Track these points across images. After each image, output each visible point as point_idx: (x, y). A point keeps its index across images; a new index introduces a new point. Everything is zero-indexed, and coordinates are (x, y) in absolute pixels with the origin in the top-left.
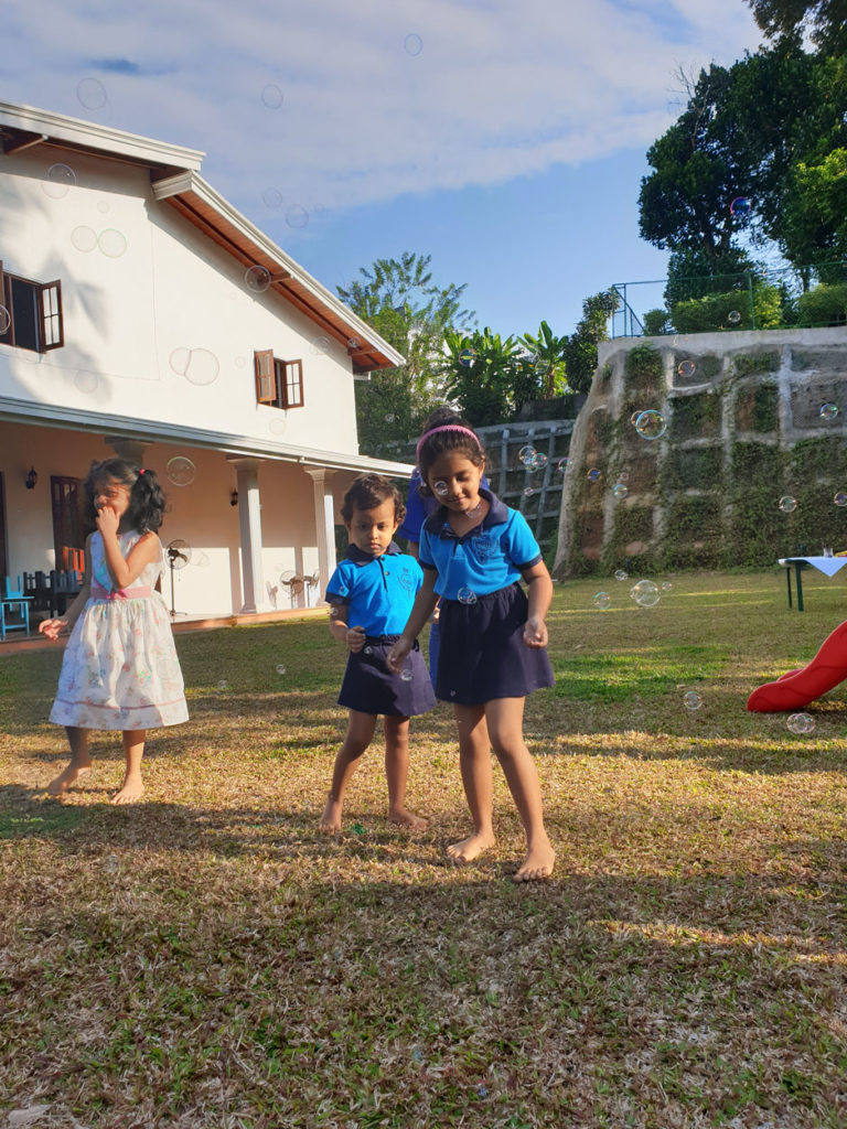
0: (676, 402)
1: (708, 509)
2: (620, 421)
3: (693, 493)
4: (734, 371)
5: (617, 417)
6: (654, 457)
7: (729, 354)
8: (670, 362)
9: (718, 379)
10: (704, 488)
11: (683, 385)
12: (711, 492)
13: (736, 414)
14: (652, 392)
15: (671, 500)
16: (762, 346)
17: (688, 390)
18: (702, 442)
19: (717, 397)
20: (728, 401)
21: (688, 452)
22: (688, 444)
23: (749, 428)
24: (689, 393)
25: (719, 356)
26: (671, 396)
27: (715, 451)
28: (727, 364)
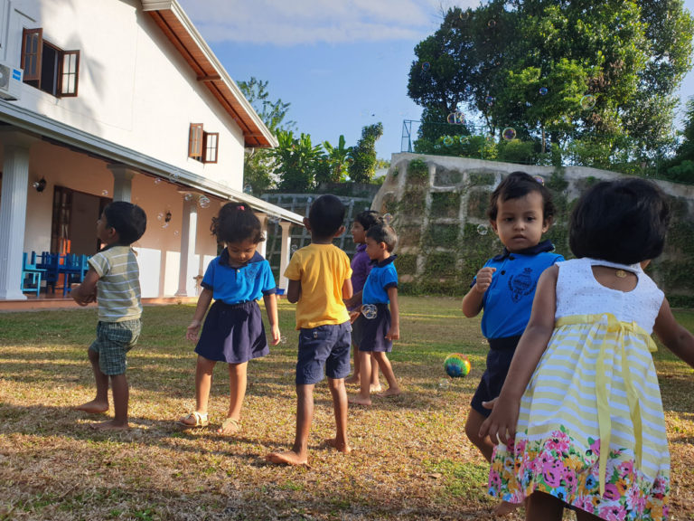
0: (434, 195)
1: (448, 260)
2: (401, 202)
3: (440, 250)
4: (469, 182)
5: (400, 199)
6: (420, 226)
7: (467, 171)
8: (433, 171)
9: (459, 185)
10: (446, 247)
11: (440, 185)
12: (450, 251)
13: (468, 206)
14: (421, 187)
15: (428, 252)
16: (485, 169)
17: (442, 189)
18: (448, 220)
19: (458, 195)
20: (464, 198)
21: (439, 225)
22: (439, 220)
23: (475, 216)
24: (443, 191)
25: (461, 171)
26: (432, 191)
27: (455, 227)
28: (465, 177)
